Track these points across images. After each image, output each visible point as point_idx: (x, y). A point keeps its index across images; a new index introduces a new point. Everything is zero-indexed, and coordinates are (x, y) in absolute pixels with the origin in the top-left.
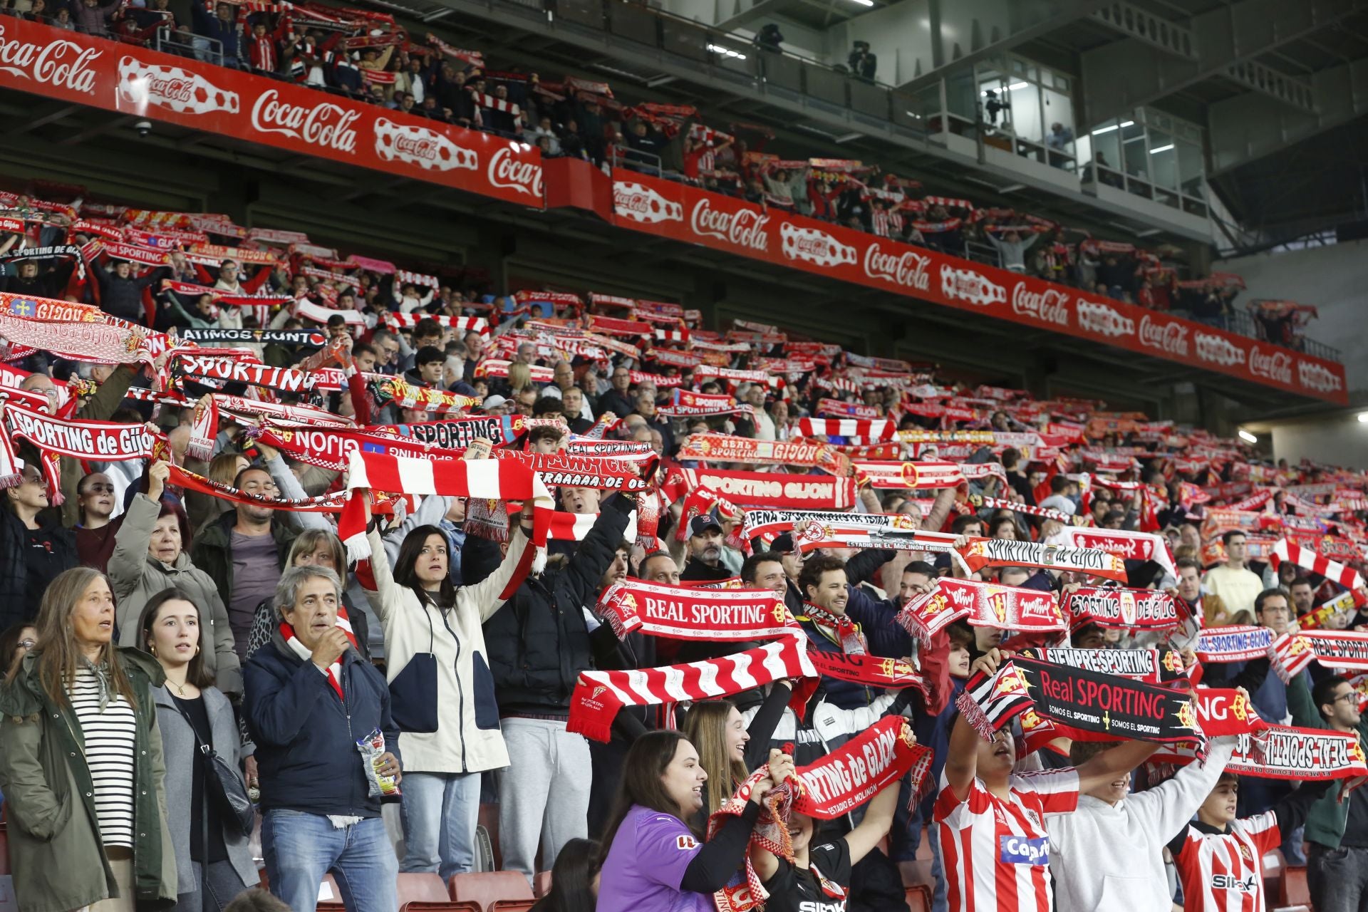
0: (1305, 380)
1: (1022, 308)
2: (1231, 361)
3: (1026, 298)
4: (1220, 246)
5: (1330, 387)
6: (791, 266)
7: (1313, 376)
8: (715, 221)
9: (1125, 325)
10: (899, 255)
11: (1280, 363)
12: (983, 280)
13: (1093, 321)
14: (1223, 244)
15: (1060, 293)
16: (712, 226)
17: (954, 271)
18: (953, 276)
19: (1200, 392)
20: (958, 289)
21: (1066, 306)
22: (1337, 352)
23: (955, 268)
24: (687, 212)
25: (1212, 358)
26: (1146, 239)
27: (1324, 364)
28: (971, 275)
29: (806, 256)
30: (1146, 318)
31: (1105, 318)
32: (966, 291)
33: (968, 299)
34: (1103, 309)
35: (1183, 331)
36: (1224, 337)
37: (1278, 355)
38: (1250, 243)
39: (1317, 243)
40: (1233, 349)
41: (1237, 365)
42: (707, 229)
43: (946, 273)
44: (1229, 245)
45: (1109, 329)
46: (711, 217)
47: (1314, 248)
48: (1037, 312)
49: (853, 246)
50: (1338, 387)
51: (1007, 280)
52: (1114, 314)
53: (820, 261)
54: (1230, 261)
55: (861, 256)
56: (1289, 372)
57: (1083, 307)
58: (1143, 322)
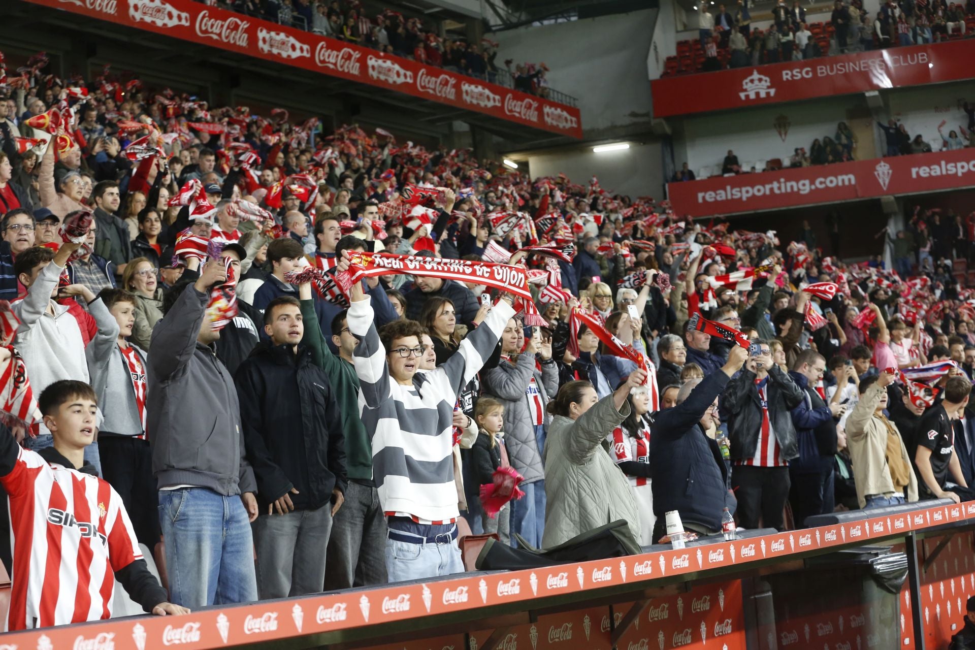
0: (548, 120)
1: (323, 62)
2: (490, 104)
3: (327, 54)
4: (492, 23)
5: (568, 125)
6: (135, 26)
7: (555, 117)
9: (405, 76)
10: (225, 20)
11: (529, 107)
12: (292, 40)
13: (380, 73)
14: (494, 21)
15: (354, 51)
17: (268, 33)
18: (267, 37)
19: (473, 128)
20: (271, 46)
22: (574, 99)
23: (269, 31)
25: (475, 102)
26: (431, 15)
27: (564, 108)
28: (282, 36)
29: (148, 19)
30: (423, 71)
31: (389, 70)
32: (278, 48)
33: (279, 54)
34: (389, 63)
35: (452, 81)
36: (485, 86)
37: (527, 100)
38: (514, 20)
39: (565, 20)
40: (491, 95)
41: (495, 107)
43: (262, 34)
44: (499, 22)
45: (393, 79)
47: (560, 24)
48: (335, 64)
49: (187, 12)
50: (575, 125)
51: (312, 40)
52: (397, 67)
53: (159, 23)
54: (498, 33)
55: (193, 20)
56: (536, 113)
57: (372, 62)
58: (420, 73)
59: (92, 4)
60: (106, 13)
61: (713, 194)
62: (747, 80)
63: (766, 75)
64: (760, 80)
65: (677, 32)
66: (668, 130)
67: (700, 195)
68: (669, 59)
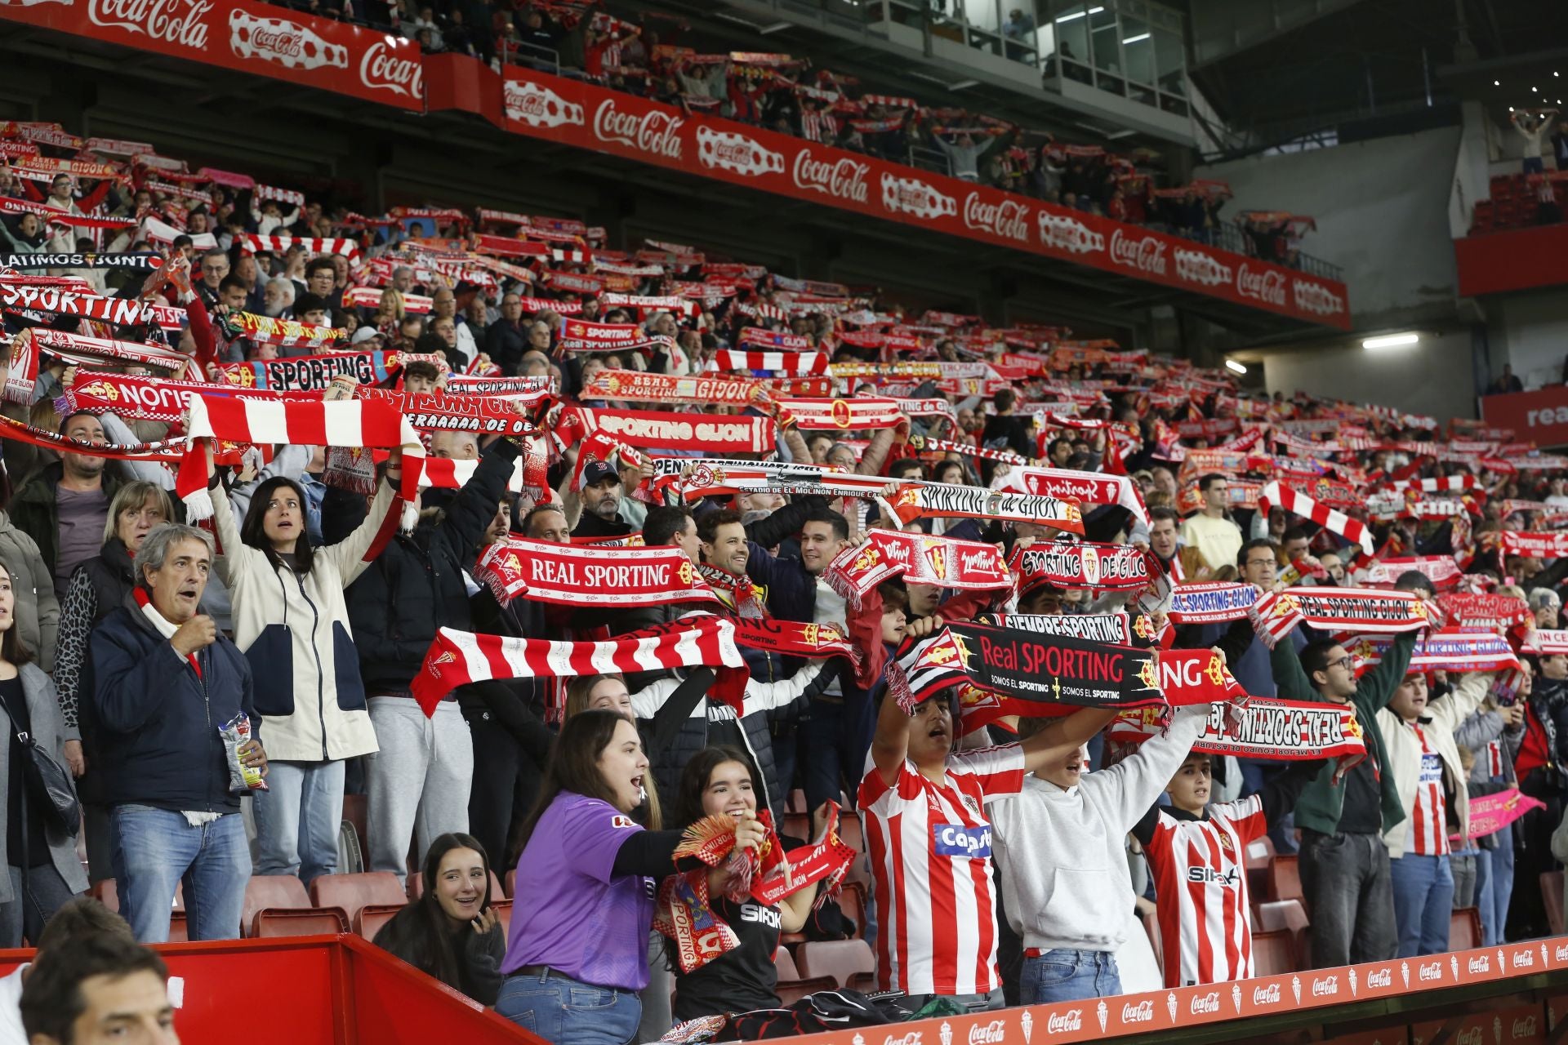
0: (1301, 302)
1: (975, 222)
2: (1216, 280)
3: (980, 211)
4: (1204, 149)
5: (1330, 309)
6: (709, 175)
7: (1310, 297)
8: (621, 124)
9: (1093, 240)
10: (833, 162)
11: (1272, 282)
12: (930, 190)
13: (1056, 237)
14: (1207, 146)
15: (1019, 205)
16: (617, 131)
17: (896, 180)
18: (895, 186)
19: (1180, 317)
20: (901, 200)
21: (1025, 219)
22: (1338, 269)
23: (897, 177)
24: (589, 115)
25: (1194, 277)
26: (1117, 142)
27: (1323, 283)
28: (916, 184)
29: (726, 164)
30: (1118, 232)
31: (1070, 232)
32: (910, 203)
33: (913, 212)
34: (1069, 222)
35: (1161, 247)
36: (1208, 253)
37: (1270, 273)
38: (1238, 145)
39: (1315, 145)
40: (1218, 267)
41: (1222, 285)
42: (612, 133)
43: (888, 183)
44: (1215, 148)
45: (1076, 245)
46: (617, 121)
47: (1311, 151)
48: (992, 226)
49: (780, 151)
50: (1339, 309)
51: (957, 190)
52: (1081, 228)
53: (742, 170)
54: (1215, 166)
55: (789, 164)
56: (1283, 292)
57: (1045, 220)
58: (1114, 236)
59: (646, 143)
60: (667, 157)
61: (1550, 412)
65: (1491, 162)
66: (1481, 315)
67: (1532, 415)
68: (1480, 206)
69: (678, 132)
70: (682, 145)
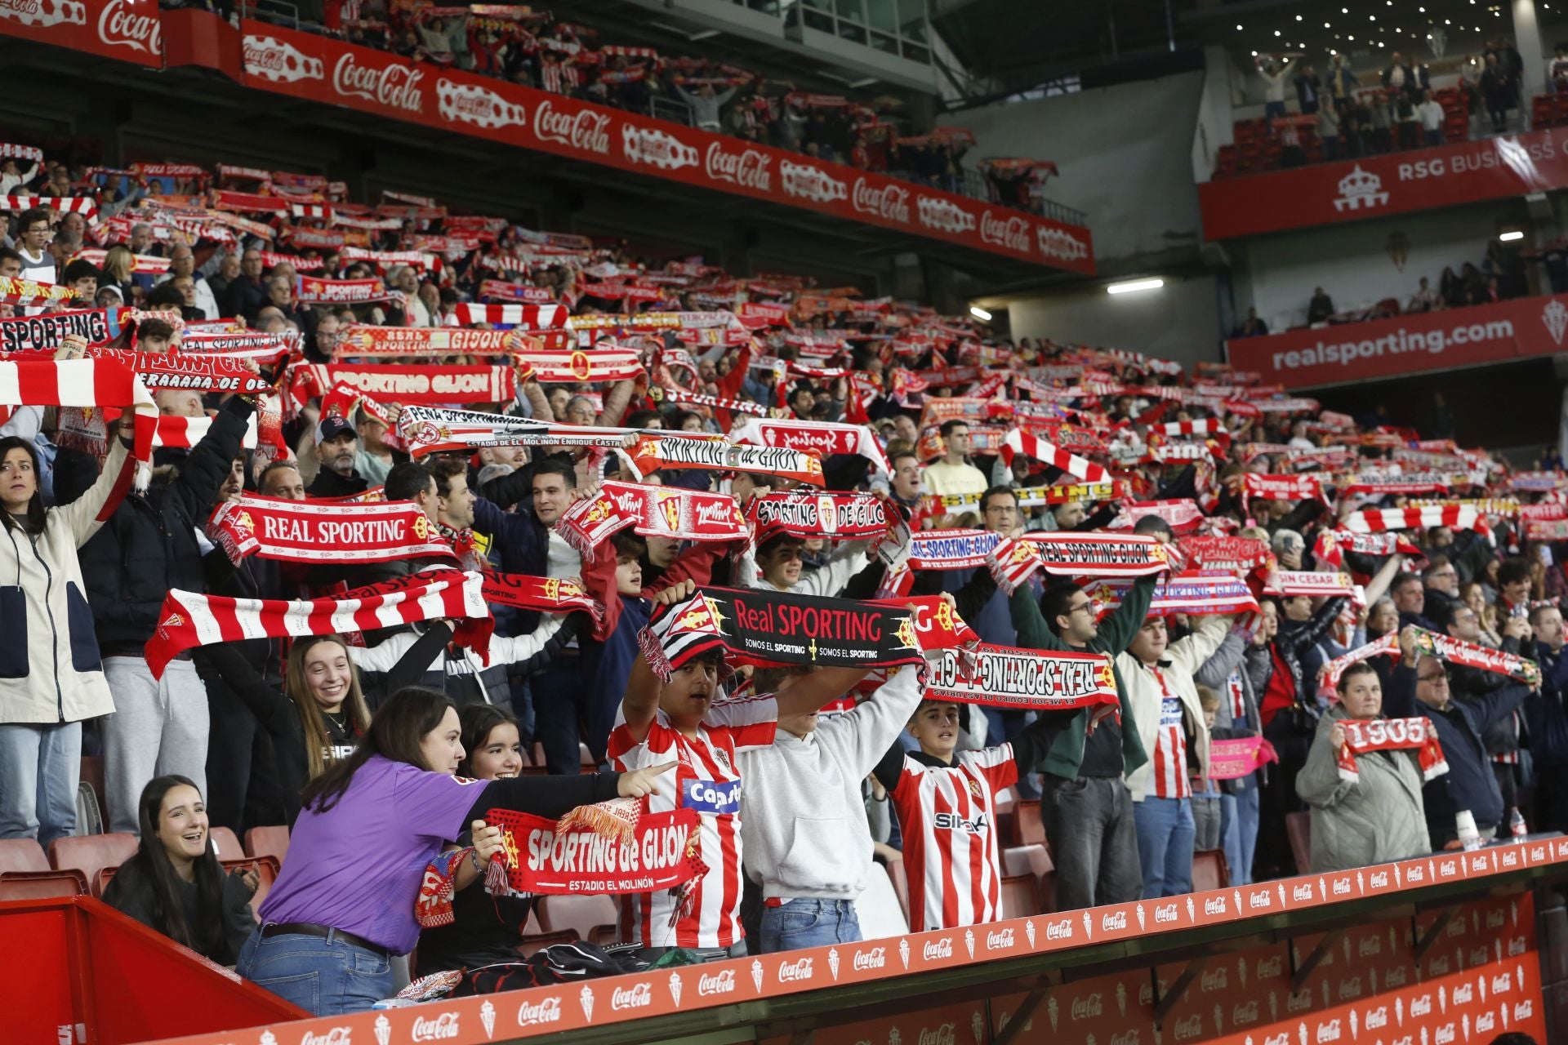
0: (1045, 248)
1: (717, 172)
2: (960, 227)
3: (722, 161)
4: (946, 96)
5: (1074, 255)
6: (450, 128)
7: (1054, 243)
8: (361, 78)
9: (836, 189)
10: (574, 114)
11: (1016, 229)
12: (672, 141)
13: (799, 186)
14: (949, 94)
15: (761, 154)
16: (357, 84)
17: (638, 131)
18: (636, 137)
19: (925, 264)
20: (643, 151)
21: (768, 168)
22: (1083, 215)
23: (638, 128)
24: (329, 69)
25: (937, 225)
26: (859, 90)
27: (1067, 229)
28: (658, 135)
29: (466, 117)
30: (861, 180)
31: (813, 181)
32: (651, 153)
33: (654, 163)
34: (811, 171)
35: (904, 194)
36: (951, 201)
37: (1013, 219)
38: (981, 92)
39: (1058, 91)
40: (961, 214)
41: (966, 232)
42: (351, 87)
43: (629, 134)
44: (957, 96)
45: (818, 194)
46: (356, 75)
47: (1054, 97)
48: (734, 175)
49: (521, 104)
50: (1083, 255)
51: (699, 140)
52: (823, 176)
53: (483, 122)
54: (958, 114)
55: (530, 115)
56: (1027, 238)
57: (787, 170)
58: (857, 185)
59: (386, 97)
60: (407, 110)
61: (1296, 355)
62: (1346, 180)
63: (1373, 172)
64: (1365, 180)
65: (1234, 107)
66: (1225, 258)
67: (1277, 358)
68: (1224, 150)
69: (418, 85)
70: (422, 98)
